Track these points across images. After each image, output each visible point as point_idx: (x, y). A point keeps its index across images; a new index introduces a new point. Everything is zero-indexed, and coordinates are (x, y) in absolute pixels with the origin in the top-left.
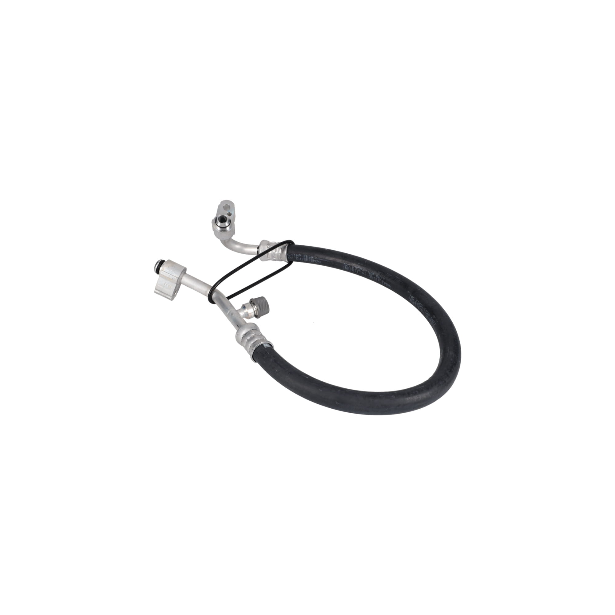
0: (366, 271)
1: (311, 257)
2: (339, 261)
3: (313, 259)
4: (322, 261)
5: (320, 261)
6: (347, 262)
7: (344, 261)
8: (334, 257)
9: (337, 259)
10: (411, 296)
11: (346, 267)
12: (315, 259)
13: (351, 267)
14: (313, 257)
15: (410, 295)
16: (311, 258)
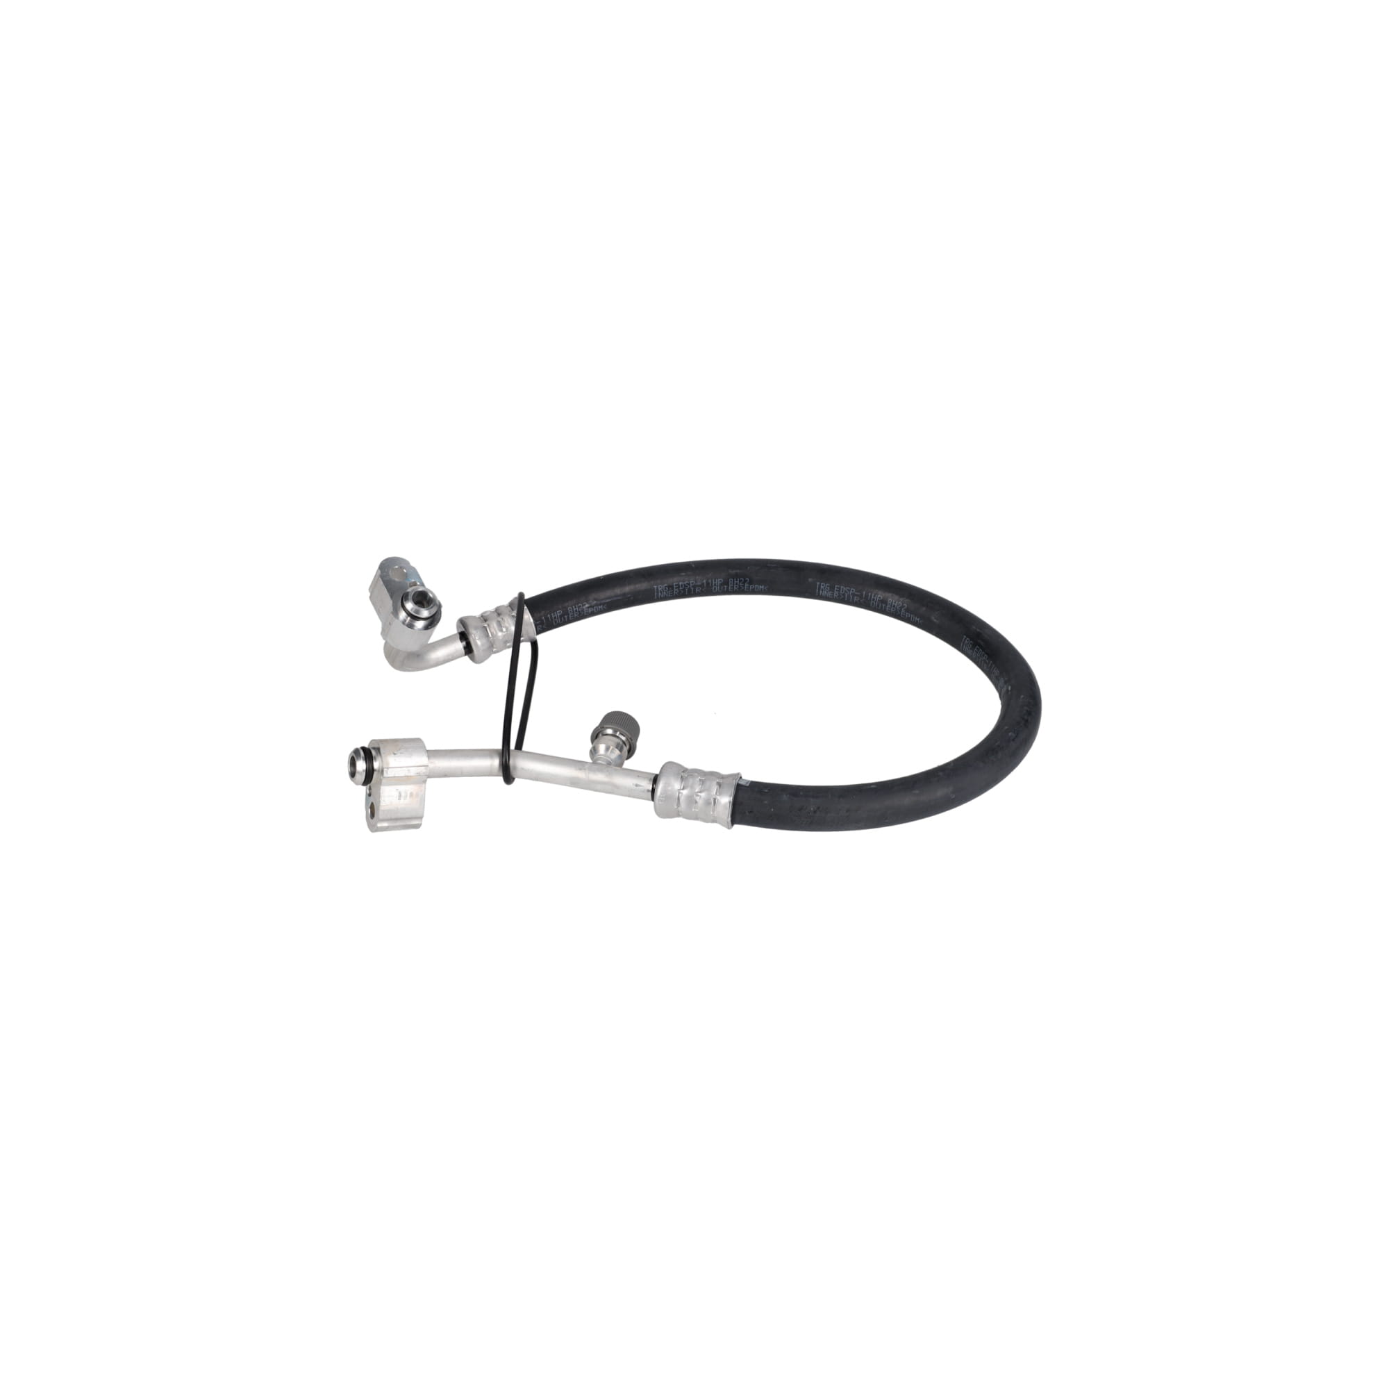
0: (705, 581)
1: (583, 605)
2: (643, 586)
3: (588, 607)
4: (607, 603)
5: (603, 604)
6: (659, 581)
7: (652, 582)
8: (629, 584)
9: (637, 586)
10: (820, 585)
11: (661, 592)
12: (593, 607)
13: (671, 587)
14: (588, 603)
15: (818, 583)
16: (584, 607)
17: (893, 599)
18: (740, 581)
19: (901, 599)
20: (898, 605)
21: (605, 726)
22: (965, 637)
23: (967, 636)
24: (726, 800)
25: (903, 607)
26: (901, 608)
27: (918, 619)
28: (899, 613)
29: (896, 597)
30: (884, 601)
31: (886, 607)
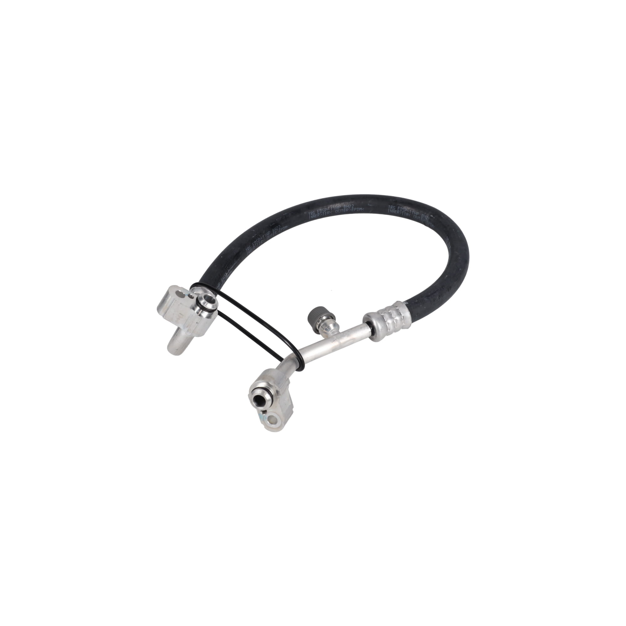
15: (309, 213)
17: (345, 205)
18: (277, 228)
19: (350, 203)
20: (349, 206)
21: (321, 317)
22: (389, 206)
23: (391, 205)
24: (407, 314)
25: (352, 206)
26: (351, 207)
27: (361, 209)
28: (351, 210)
29: (347, 203)
30: (342, 208)
31: (343, 210)
